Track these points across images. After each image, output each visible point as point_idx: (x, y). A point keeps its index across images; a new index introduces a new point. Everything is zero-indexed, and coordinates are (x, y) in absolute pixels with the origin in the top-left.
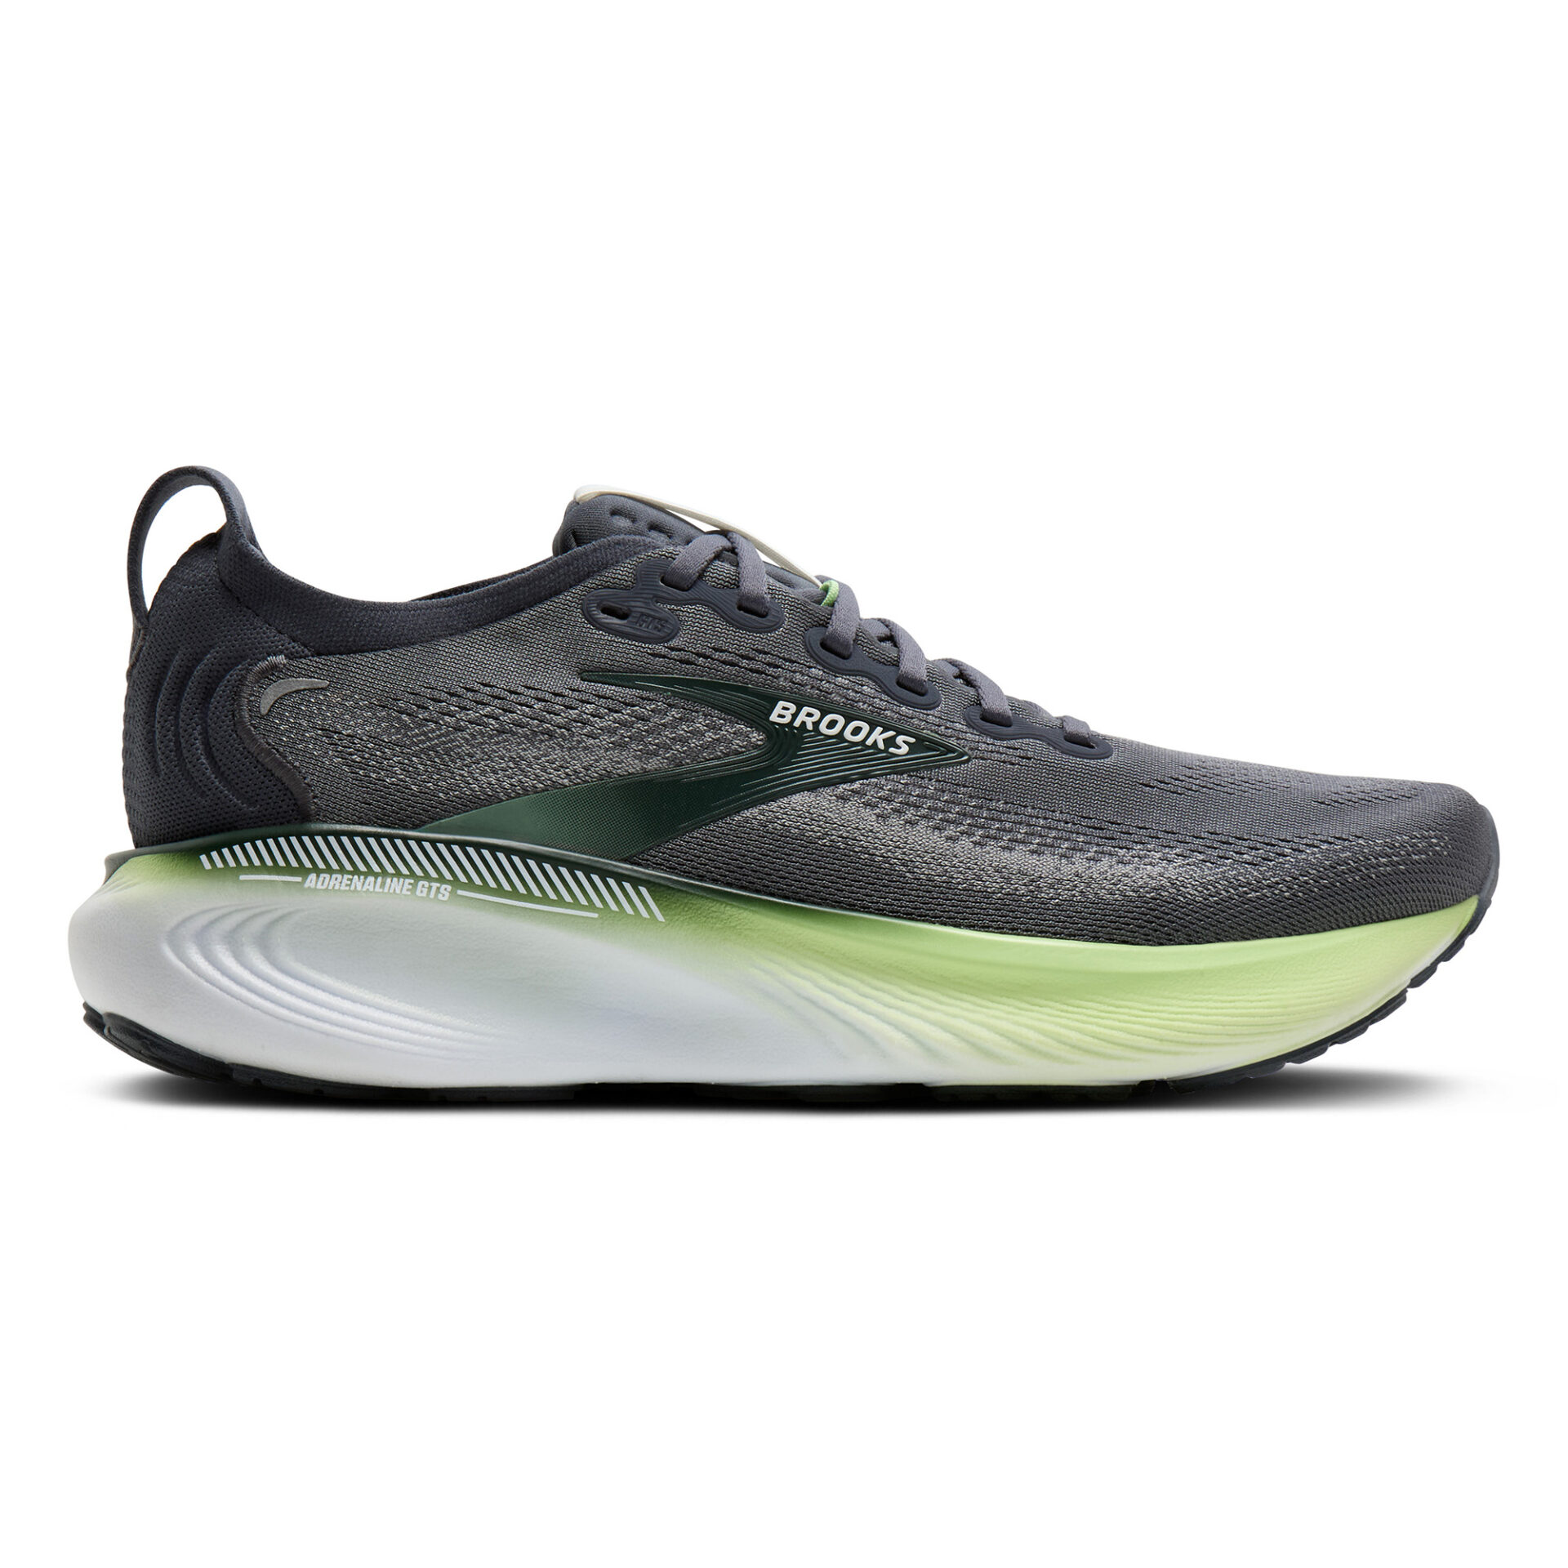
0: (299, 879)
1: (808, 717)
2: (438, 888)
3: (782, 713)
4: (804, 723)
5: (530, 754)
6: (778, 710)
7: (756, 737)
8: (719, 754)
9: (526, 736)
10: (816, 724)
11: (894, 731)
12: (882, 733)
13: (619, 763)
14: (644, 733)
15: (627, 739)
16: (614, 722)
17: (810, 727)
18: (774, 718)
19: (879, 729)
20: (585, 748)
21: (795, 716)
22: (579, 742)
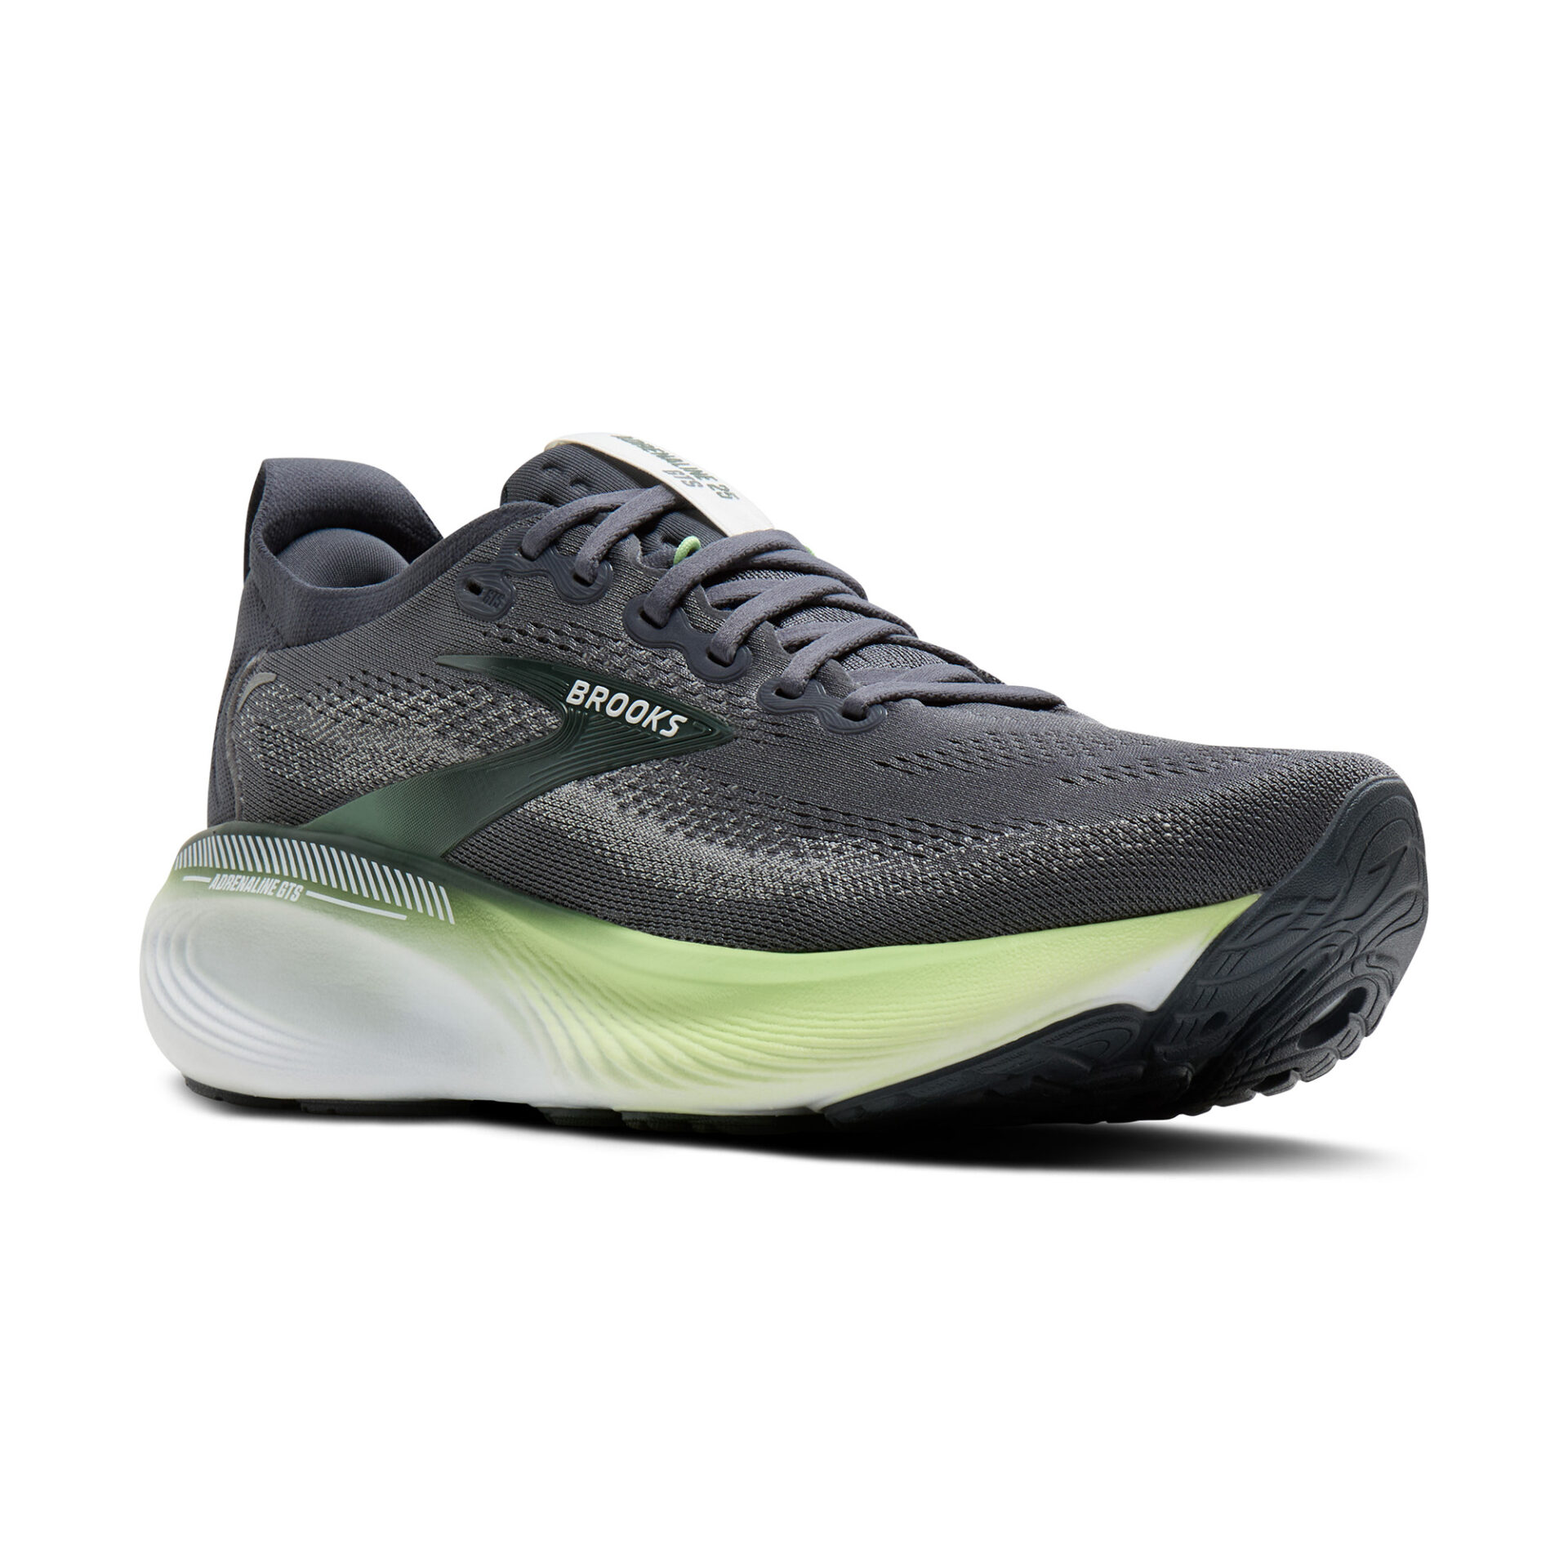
0: (207, 880)
1: (599, 696)
2: (294, 888)
3: (578, 693)
4: (593, 704)
5: (380, 746)
6: (574, 691)
7: (552, 721)
8: (520, 740)
9: (379, 726)
10: (603, 705)
11: (670, 710)
12: (659, 712)
13: (442, 752)
14: (461, 719)
15: (448, 727)
16: (440, 709)
17: (598, 709)
18: (570, 699)
19: (658, 708)
20: (419, 737)
21: (587, 696)
22: (414, 731)
